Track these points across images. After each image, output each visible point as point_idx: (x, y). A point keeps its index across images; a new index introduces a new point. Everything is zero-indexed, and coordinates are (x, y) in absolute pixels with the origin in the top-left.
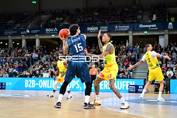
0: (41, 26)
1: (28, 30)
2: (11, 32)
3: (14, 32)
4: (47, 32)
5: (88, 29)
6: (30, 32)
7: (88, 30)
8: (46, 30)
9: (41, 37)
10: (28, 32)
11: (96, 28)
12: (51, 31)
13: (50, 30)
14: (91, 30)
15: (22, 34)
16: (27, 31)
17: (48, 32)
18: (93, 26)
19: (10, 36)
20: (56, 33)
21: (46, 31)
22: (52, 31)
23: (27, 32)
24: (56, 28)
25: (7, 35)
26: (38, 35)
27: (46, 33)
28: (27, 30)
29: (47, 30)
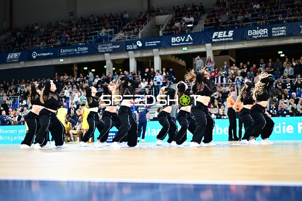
0: (161, 34)
1: (140, 42)
2: (110, 47)
3: (115, 47)
4: (174, 43)
5: (250, 33)
6: (144, 44)
7: (249, 35)
8: (172, 40)
9: (163, 53)
10: (140, 45)
11: (264, 30)
12: (181, 42)
13: (180, 40)
14: (256, 35)
15: (130, 50)
16: (138, 44)
17: (176, 42)
18: (258, 28)
19: (108, 54)
20: (190, 43)
21: (172, 42)
22: (183, 40)
23: (138, 46)
24: (189, 36)
25: (103, 53)
26: (157, 50)
27: (172, 45)
28: (138, 42)
29: (174, 40)
